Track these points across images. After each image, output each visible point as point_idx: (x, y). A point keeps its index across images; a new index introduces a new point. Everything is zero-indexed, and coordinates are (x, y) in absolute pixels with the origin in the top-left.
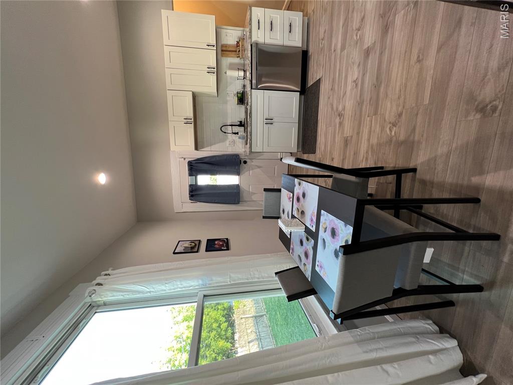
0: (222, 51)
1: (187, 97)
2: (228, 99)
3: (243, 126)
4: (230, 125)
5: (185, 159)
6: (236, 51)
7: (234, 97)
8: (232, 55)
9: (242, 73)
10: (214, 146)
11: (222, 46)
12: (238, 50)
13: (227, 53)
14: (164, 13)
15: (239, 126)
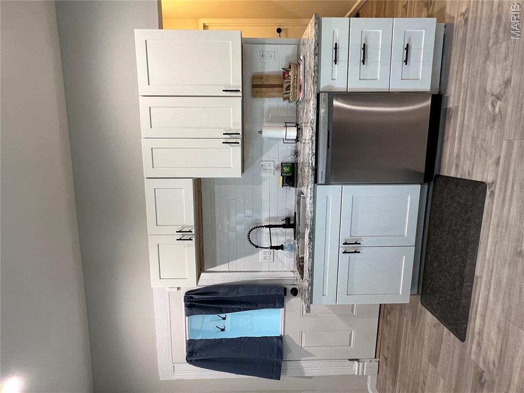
0: (254, 86)
1: (183, 190)
2: (264, 175)
3: (293, 226)
4: (266, 226)
5: (179, 289)
6: (281, 86)
7: (276, 172)
8: (273, 94)
9: (292, 133)
10: (234, 262)
11: (254, 77)
12: (285, 86)
13: (264, 89)
14: (140, 35)
15: (284, 226)
